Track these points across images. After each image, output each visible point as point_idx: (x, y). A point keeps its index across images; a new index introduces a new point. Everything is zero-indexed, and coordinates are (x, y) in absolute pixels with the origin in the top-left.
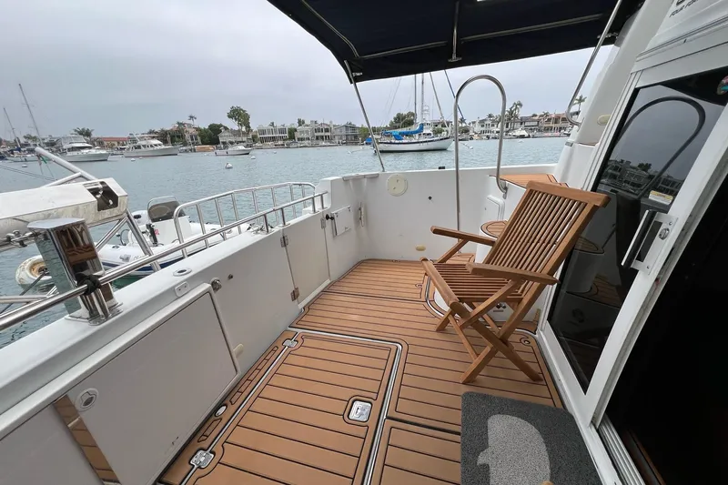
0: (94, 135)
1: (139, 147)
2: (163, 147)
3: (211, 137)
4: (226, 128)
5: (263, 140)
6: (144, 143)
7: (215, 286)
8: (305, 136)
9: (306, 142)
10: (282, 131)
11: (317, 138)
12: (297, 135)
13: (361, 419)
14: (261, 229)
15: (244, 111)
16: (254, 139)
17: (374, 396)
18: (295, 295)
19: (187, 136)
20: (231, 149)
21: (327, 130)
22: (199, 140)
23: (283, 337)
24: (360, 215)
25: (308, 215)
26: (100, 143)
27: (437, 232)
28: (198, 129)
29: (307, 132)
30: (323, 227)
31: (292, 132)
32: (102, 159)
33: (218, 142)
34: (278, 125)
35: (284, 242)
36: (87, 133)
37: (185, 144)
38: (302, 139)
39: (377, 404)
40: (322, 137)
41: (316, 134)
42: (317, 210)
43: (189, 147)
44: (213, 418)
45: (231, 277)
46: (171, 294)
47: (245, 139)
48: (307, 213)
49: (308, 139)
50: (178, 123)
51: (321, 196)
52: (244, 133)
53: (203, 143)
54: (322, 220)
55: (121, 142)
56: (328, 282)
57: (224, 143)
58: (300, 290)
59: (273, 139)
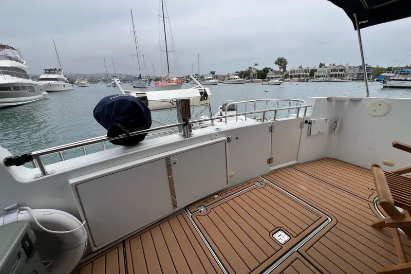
0: (216, 74)
1: (230, 79)
2: (239, 79)
3: (263, 75)
4: (272, 70)
5: (291, 77)
6: (232, 77)
7: (229, 140)
8: (322, 74)
9: (321, 79)
10: (306, 71)
11: (332, 76)
12: (316, 74)
13: (280, 241)
14: (261, 120)
15: (285, 60)
16: (286, 76)
17: (295, 235)
18: (270, 161)
19: (251, 74)
20: (271, 81)
21: (341, 70)
22: (256, 77)
23: (256, 179)
24: (335, 126)
25: (293, 118)
26: (216, 77)
27: (397, 146)
28: (257, 71)
29: (324, 72)
30: (301, 127)
31: (312, 73)
32: (215, 84)
33: (265, 78)
34: (304, 67)
35: (271, 129)
36: (213, 73)
37: (249, 78)
38: (319, 77)
39: (294, 241)
40: (336, 76)
41: (331, 73)
42: (299, 116)
43: (250, 80)
44: (212, 197)
45: (237, 138)
46: (210, 136)
47: (281, 76)
48: (293, 116)
49: (324, 76)
50: (249, 68)
51: (306, 107)
52: (281, 72)
53: (258, 78)
54: (301, 123)
55: (224, 77)
56: (294, 162)
57: (268, 78)
58: (274, 160)
59: (299, 76)
